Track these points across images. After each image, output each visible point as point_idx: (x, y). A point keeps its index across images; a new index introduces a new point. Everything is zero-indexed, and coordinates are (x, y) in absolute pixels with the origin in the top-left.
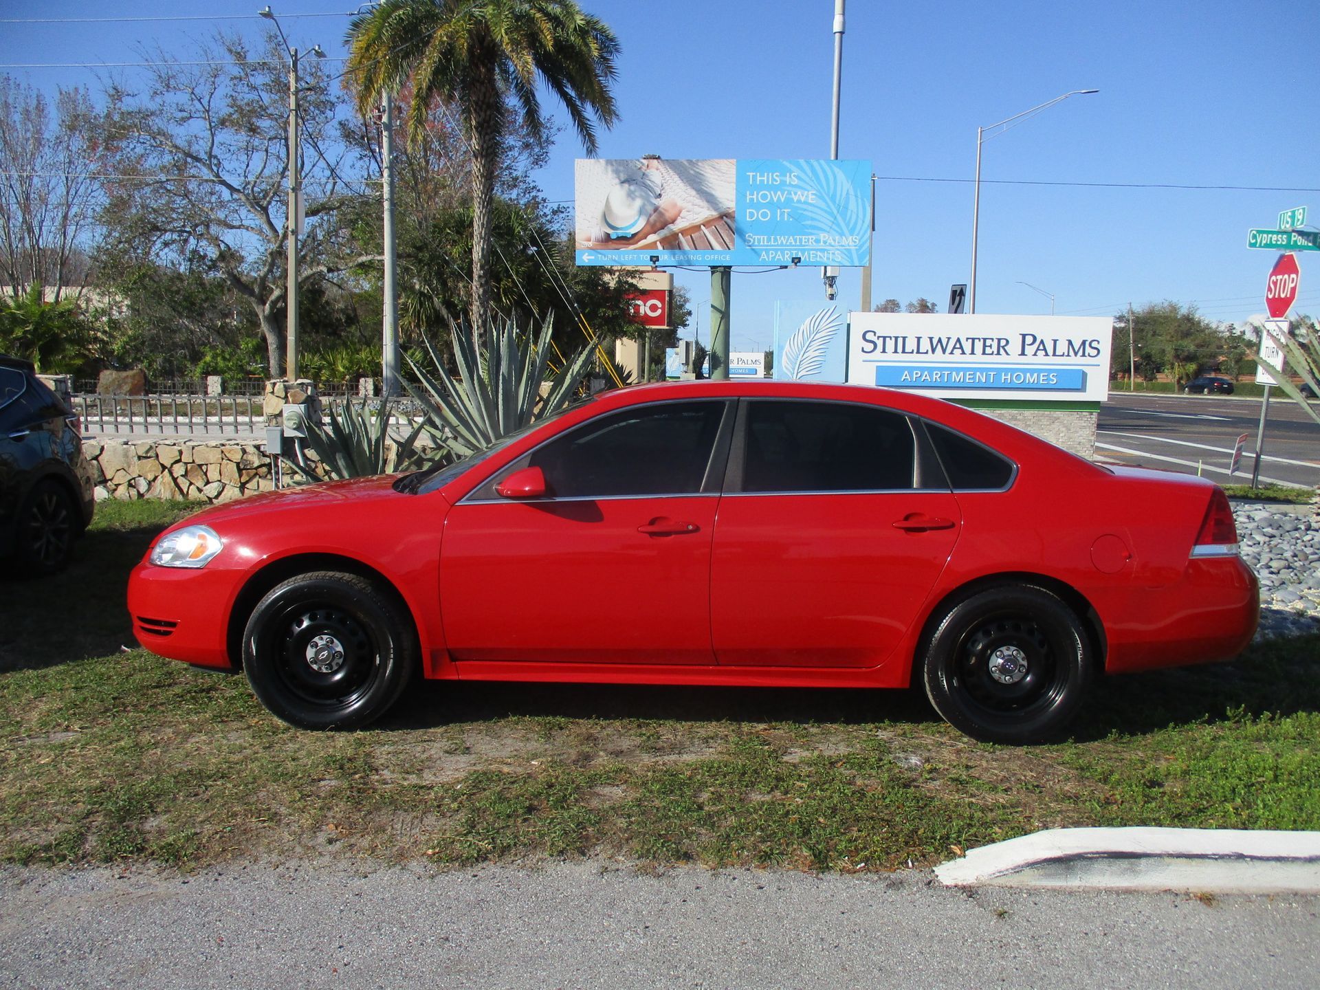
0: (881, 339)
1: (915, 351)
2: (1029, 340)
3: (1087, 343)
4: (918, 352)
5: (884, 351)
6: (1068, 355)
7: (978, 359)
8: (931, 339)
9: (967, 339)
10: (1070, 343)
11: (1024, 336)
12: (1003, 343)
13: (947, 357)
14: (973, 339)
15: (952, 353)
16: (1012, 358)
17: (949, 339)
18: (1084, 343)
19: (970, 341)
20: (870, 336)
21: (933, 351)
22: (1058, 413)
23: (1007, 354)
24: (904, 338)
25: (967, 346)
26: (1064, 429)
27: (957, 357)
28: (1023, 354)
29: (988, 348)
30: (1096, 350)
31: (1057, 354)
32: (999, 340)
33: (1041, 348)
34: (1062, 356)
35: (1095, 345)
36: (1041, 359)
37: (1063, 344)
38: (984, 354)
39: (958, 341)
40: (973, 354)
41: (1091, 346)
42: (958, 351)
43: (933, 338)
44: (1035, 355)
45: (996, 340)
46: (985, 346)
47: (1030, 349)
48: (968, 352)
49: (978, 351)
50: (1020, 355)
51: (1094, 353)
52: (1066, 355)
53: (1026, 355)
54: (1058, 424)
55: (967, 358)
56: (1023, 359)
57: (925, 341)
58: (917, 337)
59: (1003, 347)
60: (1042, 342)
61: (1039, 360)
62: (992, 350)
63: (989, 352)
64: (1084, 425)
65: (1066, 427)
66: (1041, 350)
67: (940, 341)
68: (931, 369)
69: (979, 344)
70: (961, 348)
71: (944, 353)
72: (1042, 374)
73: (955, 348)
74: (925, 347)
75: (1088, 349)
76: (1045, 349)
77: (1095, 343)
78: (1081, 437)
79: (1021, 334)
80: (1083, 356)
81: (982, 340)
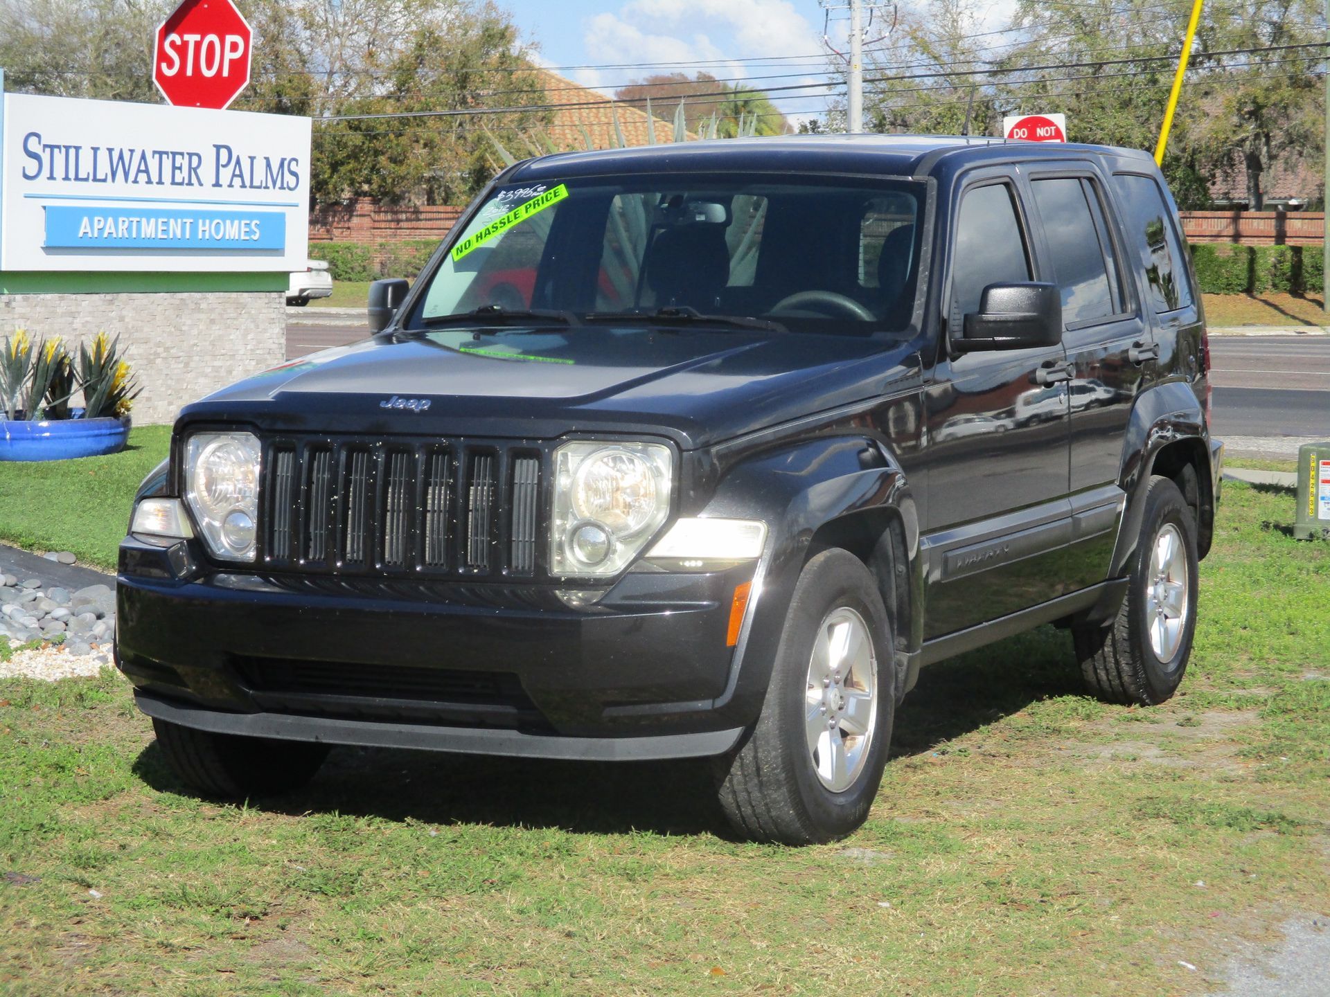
0: (48, 150)
1: (91, 177)
2: (224, 152)
3: (286, 163)
4: (95, 179)
5: (51, 177)
6: (267, 187)
7: (168, 195)
8: (110, 150)
9: (155, 152)
10: (267, 159)
11: (218, 147)
12: (195, 160)
13: (130, 189)
14: (161, 153)
15: (135, 181)
16: (202, 194)
17: (132, 151)
18: (283, 160)
19: (157, 156)
20: (33, 145)
21: (114, 174)
23: (201, 184)
24: (77, 149)
25: (153, 164)
26: (252, 326)
27: (142, 190)
28: (217, 184)
29: (177, 172)
30: (294, 178)
31: (255, 184)
32: (190, 155)
33: (237, 172)
34: (259, 187)
35: (293, 167)
36: (238, 194)
37: (260, 166)
38: (173, 183)
39: (143, 157)
40: (160, 182)
41: (289, 171)
42: (143, 177)
43: (112, 149)
44: (231, 186)
45: (186, 157)
46: (174, 168)
47: (225, 174)
48: (155, 178)
49: (167, 177)
50: (214, 185)
51: (292, 183)
52: (264, 185)
53: (221, 186)
54: (246, 316)
55: (154, 191)
56: (218, 194)
57: (103, 156)
58: (92, 148)
59: (195, 170)
60: (238, 162)
61: (235, 196)
62: (182, 176)
63: (178, 179)
64: (274, 316)
65: (254, 322)
66: (237, 176)
67: (121, 157)
68: (116, 214)
69: (167, 163)
70: (147, 171)
71: (126, 180)
72: (243, 222)
73: (139, 171)
74: (104, 169)
75: (287, 176)
76: (241, 176)
77: (294, 163)
78: (271, 341)
79: (214, 146)
80: (282, 188)
81: (170, 155)
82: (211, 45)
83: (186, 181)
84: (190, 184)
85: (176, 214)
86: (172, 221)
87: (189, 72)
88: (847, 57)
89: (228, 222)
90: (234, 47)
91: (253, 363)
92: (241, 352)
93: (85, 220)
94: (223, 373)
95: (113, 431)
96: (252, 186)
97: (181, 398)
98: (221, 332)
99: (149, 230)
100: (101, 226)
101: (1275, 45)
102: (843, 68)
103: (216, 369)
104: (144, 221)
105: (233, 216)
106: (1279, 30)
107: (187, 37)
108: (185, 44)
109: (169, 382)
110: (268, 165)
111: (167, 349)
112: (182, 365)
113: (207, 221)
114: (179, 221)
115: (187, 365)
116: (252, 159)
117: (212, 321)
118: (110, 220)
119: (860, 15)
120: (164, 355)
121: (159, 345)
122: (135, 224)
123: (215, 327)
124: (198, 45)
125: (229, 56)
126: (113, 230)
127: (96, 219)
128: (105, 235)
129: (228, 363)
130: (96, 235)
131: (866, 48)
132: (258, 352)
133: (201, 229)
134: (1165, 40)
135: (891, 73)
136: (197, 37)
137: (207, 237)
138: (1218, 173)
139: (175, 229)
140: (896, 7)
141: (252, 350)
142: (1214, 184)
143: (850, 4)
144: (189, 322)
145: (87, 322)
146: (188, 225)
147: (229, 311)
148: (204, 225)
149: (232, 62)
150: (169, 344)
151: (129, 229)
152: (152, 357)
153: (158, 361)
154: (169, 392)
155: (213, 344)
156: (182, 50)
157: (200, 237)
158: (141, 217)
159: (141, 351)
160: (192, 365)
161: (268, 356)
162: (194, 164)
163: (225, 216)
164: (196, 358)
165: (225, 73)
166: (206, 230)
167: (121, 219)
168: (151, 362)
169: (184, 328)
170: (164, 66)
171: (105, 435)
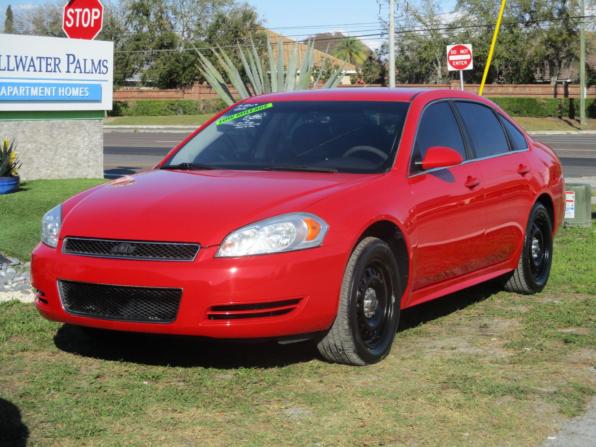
1: (7, 69)
2: (71, 58)
3: (101, 62)
4: (8, 70)
6: (92, 73)
7: (44, 76)
9: (38, 57)
10: (92, 60)
11: (68, 55)
12: (57, 61)
13: (26, 74)
14: (40, 58)
15: (28, 71)
16: (61, 76)
17: (26, 57)
18: (100, 61)
19: (39, 59)
21: (18, 67)
22: (84, 121)
23: (60, 72)
25: (37, 63)
26: (87, 135)
27: (31, 74)
28: (68, 72)
29: (49, 66)
30: (106, 69)
31: (86, 71)
32: (55, 59)
33: (78, 66)
34: (89, 73)
35: (105, 64)
36: (78, 76)
37: (89, 63)
38: (47, 71)
39: (32, 60)
40: (40, 71)
41: (103, 65)
42: (32, 69)
43: (17, 56)
44: (75, 72)
45: (53, 60)
46: (47, 64)
47: (72, 67)
48: (38, 69)
49: (44, 68)
50: (66, 72)
51: (105, 71)
52: (91, 72)
53: (70, 72)
54: (84, 130)
55: (38, 75)
56: (68, 76)
57: (12, 60)
58: (7, 56)
59: (57, 65)
60: (78, 62)
61: (77, 77)
62: (51, 68)
63: (49, 69)
64: (97, 130)
65: (88, 132)
66: (78, 68)
67: (21, 60)
68: (18, 85)
69: (44, 62)
70: (34, 66)
71: (24, 70)
72: (81, 89)
73: (30, 66)
74: (13, 65)
75: (102, 68)
76: (80, 68)
77: (105, 62)
78: (96, 141)
79: (67, 54)
80: (100, 73)
81: (45, 59)
82: (86, 13)
83: (53, 70)
84: (55, 71)
85: (48, 85)
86: (46, 88)
87: (77, 25)
88: (388, 23)
89: (73, 89)
90: (96, 14)
91: (88, 151)
92: (82, 146)
93: (3, 88)
94: (73, 156)
95: (10, 183)
96: (85, 72)
97: (53, 167)
98: (72, 138)
99: (35, 92)
100: (11, 90)
101: (560, 18)
102: (387, 27)
103: (69, 154)
104: (32, 88)
105: (76, 86)
106: (562, 12)
107: (77, 10)
108: (76, 13)
109: (47, 160)
110: (93, 63)
111: (46, 146)
112: (53, 152)
113: (63, 88)
114: (50, 88)
115: (56, 152)
116: (85, 60)
117: (68, 133)
118: (16, 88)
119: (393, 7)
120: (44, 148)
121: (42, 143)
122: (28, 90)
123: (69, 135)
124: (81, 13)
125: (94, 18)
126: (17, 92)
127: (9, 88)
128: (13, 95)
129: (76, 151)
130: (9, 95)
131: (396, 19)
132: (90, 146)
133: (60, 91)
134: (516, 16)
135: (406, 30)
136: (81, 10)
137: (63, 95)
138: (538, 69)
139: (48, 92)
140: (408, 3)
141: (87, 145)
142: (536, 73)
143: (389, 2)
144: (56, 133)
145: (7, 134)
146: (54, 90)
147: (75, 128)
148: (61, 90)
149: (95, 20)
150: (46, 143)
151: (25, 92)
152: (39, 149)
153: (42, 151)
154: (47, 164)
155: (68, 142)
156: (74, 15)
157: (60, 95)
158: (31, 87)
159: (33, 146)
160: (58, 152)
161: (95, 148)
162: (57, 63)
163: (71, 86)
164: (60, 149)
165: (92, 25)
166: (62, 92)
167: (21, 88)
168: (38, 151)
169: (54, 136)
170: (67, 22)
171: (6, 185)
